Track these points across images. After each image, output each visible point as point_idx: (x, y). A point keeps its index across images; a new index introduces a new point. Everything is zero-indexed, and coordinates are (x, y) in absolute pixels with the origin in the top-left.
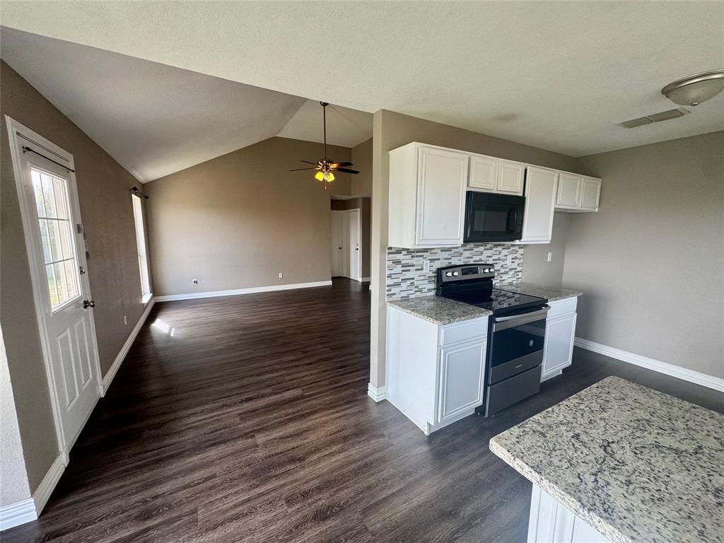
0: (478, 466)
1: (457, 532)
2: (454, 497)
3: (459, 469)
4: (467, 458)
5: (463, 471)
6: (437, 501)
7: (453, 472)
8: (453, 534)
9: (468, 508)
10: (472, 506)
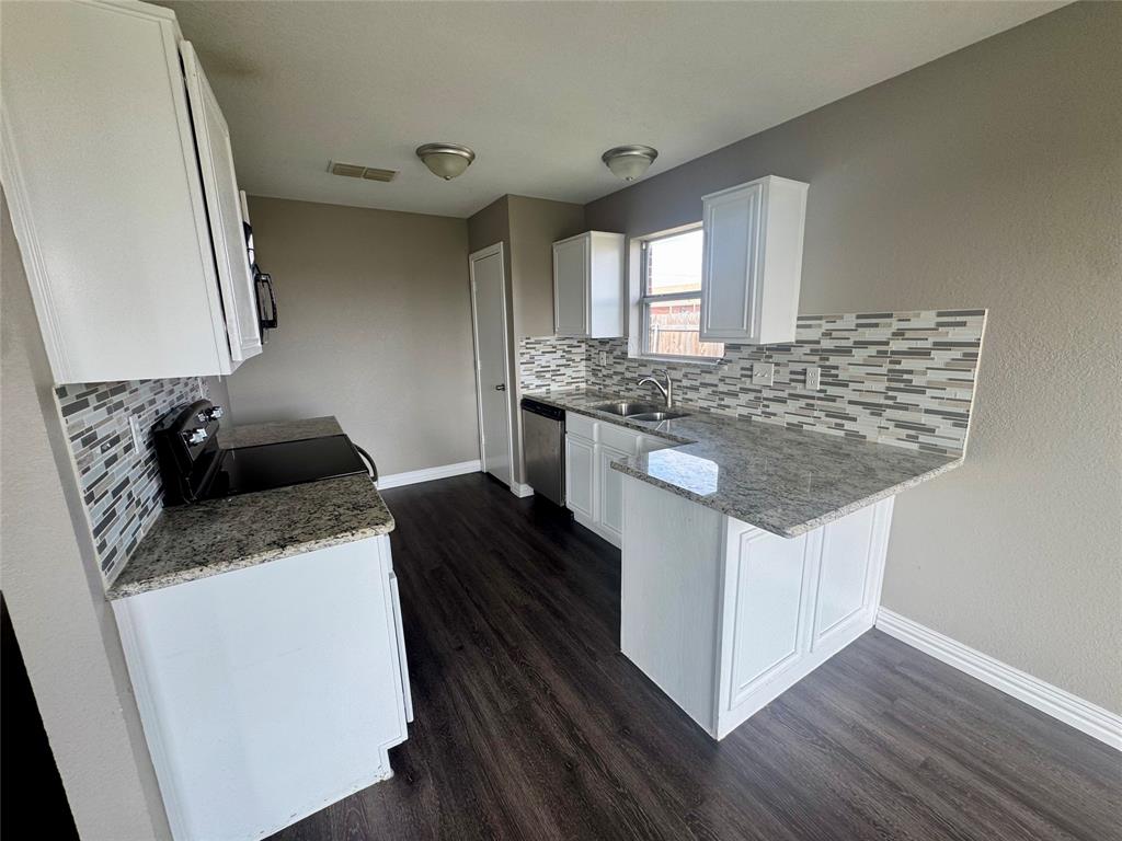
0: (487, 706)
1: (598, 768)
2: (543, 758)
3: (488, 736)
4: (469, 717)
5: (494, 732)
6: (550, 788)
7: (493, 748)
8: (603, 776)
9: (562, 742)
10: (558, 736)
